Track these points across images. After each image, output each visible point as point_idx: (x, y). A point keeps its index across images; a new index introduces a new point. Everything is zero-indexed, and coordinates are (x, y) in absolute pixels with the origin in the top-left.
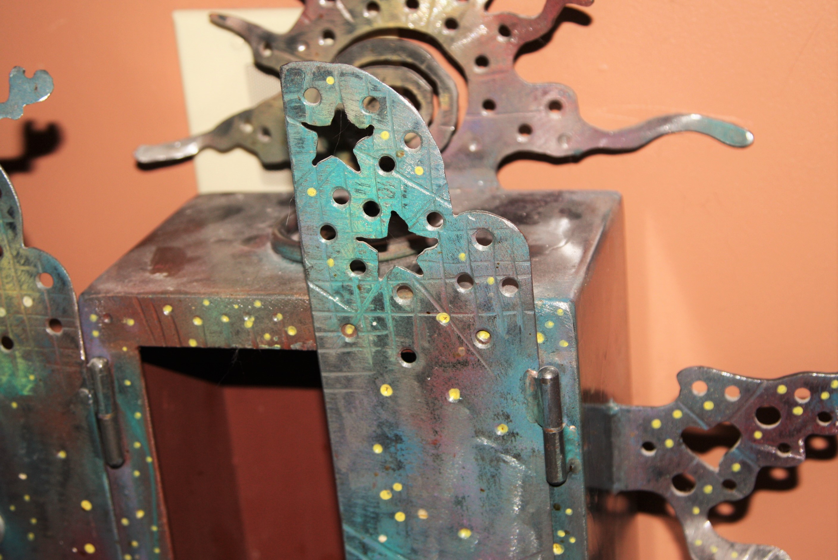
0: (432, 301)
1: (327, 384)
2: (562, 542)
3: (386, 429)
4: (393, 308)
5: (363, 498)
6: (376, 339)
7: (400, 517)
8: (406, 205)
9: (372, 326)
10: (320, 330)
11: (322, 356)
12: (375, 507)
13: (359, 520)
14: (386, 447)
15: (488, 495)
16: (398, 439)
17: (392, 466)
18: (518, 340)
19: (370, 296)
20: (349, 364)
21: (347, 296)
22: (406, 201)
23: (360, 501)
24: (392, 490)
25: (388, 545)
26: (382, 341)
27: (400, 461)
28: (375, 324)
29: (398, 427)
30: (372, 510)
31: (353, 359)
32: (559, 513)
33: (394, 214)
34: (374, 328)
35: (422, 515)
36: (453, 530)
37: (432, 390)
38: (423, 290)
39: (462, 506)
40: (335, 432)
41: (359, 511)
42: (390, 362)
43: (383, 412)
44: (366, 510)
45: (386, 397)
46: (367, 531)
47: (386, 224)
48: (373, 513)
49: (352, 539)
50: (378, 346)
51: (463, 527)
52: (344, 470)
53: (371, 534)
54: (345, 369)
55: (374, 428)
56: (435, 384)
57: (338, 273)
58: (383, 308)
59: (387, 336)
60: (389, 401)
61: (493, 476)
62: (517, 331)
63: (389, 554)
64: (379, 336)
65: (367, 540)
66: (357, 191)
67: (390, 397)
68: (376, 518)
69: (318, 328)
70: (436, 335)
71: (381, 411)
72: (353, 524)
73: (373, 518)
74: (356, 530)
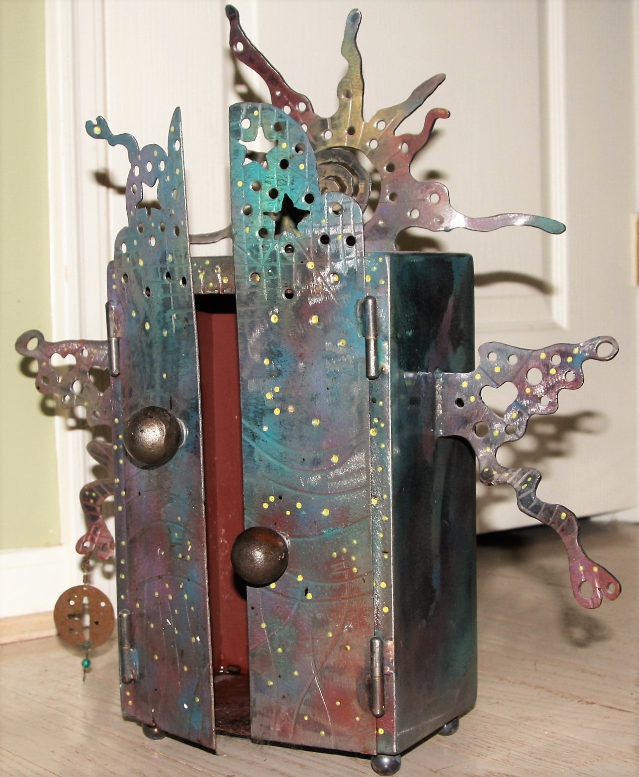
0: (304, 254)
1: (239, 315)
2: (376, 426)
3: (272, 347)
4: (281, 260)
5: (256, 398)
6: (270, 282)
7: (277, 412)
8: (293, 189)
9: (269, 273)
10: (238, 277)
11: (238, 296)
12: (262, 405)
13: (252, 415)
14: (271, 360)
15: (331, 392)
16: (279, 354)
17: (274, 374)
18: (354, 278)
19: (268, 252)
20: (253, 301)
21: (255, 253)
22: (293, 187)
23: (253, 401)
24: (273, 392)
25: (268, 434)
26: (273, 284)
27: (279, 370)
28: (270, 271)
29: (279, 345)
30: (260, 407)
31: (256, 297)
32: (375, 405)
33: (286, 195)
34: (270, 274)
35: (290, 410)
36: (309, 420)
37: (301, 317)
38: (300, 246)
39: (315, 402)
40: (242, 350)
41: (252, 408)
42: (278, 298)
43: (272, 335)
44: (256, 407)
45: (274, 323)
46: (256, 424)
47: (281, 202)
48: (261, 409)
49: (247, 429)
50: (271, 287)
51: (315, 417)
52: (245, 378)
53: (259, 426)
54: (250, 305)
55: (266, 347)
56: (303, 313)
57: (251, 237)
58: (275, 261)
59: (277, 280)
60: (276, 327)
61: (335, 378)
62: (354, 272)
63: (268, 440)
64: (272, 280)
65: (256, 430)
66: (266, 182)
67: (276, 323)
68: (263, 413)
69: (237, 276)
70: (306, 278)
71: (270, 334)
72: (248, 419)
73: (261, 413)
74: (250, 424)
